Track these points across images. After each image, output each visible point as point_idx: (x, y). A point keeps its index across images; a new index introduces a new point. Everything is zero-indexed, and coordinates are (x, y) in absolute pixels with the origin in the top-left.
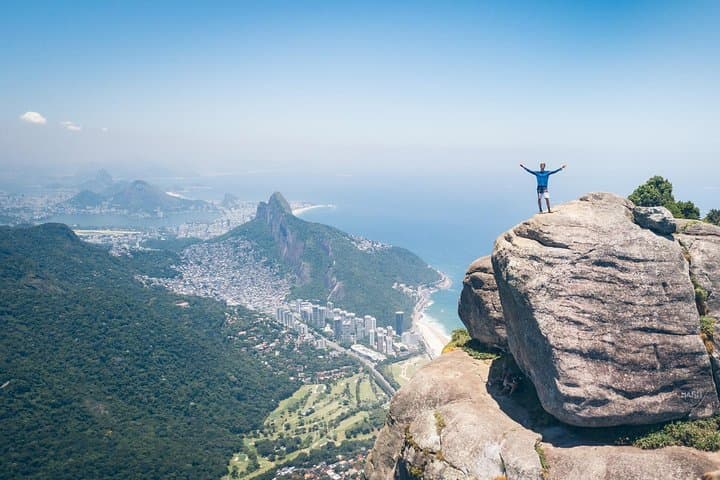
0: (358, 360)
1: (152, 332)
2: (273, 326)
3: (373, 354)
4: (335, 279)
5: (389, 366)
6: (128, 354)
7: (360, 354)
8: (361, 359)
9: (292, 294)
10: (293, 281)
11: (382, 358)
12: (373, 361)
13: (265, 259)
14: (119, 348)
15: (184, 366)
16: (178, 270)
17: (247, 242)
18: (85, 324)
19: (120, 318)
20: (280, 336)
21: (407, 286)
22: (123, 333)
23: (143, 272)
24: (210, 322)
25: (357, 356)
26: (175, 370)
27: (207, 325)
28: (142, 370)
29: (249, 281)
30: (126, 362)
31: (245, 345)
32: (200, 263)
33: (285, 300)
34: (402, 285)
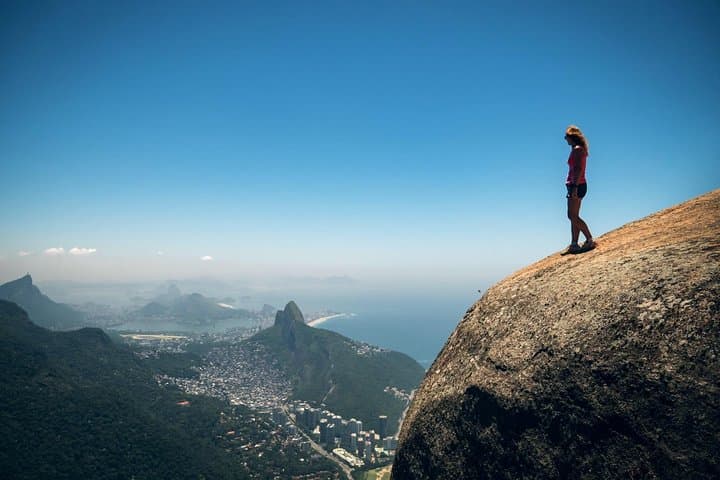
0: (336, 465)
1: (133, 431)
2: (264, 427)
3: (351, 459)
4: (331, 382)
5: (366, 473)
6: (103, 453)
7: (339, 458)
8: (341, 464)
9: (294, 395)
10: (297, 382)
11: (360, 463)
12: (352, 467)
13: (275, 362)
14: (97, 446)
15: (157, 467)
16: (197, 370)
17: (263, 347)
18: (70, 421)
19: (105, 416)
20: (268, 436)
21: (399, 390)
22: (104, 432)
23: (164, 373)
24: (205, 421)
25: (336, 460)
26: (145, 469)
27: (200, 423)
28: (113, 469)
29: (259, 382)
30: (99, 461)
31: (231, 445)
32: (219, 365)
33: (285, 402)
34: (394, 389)
